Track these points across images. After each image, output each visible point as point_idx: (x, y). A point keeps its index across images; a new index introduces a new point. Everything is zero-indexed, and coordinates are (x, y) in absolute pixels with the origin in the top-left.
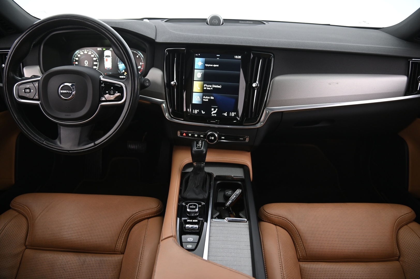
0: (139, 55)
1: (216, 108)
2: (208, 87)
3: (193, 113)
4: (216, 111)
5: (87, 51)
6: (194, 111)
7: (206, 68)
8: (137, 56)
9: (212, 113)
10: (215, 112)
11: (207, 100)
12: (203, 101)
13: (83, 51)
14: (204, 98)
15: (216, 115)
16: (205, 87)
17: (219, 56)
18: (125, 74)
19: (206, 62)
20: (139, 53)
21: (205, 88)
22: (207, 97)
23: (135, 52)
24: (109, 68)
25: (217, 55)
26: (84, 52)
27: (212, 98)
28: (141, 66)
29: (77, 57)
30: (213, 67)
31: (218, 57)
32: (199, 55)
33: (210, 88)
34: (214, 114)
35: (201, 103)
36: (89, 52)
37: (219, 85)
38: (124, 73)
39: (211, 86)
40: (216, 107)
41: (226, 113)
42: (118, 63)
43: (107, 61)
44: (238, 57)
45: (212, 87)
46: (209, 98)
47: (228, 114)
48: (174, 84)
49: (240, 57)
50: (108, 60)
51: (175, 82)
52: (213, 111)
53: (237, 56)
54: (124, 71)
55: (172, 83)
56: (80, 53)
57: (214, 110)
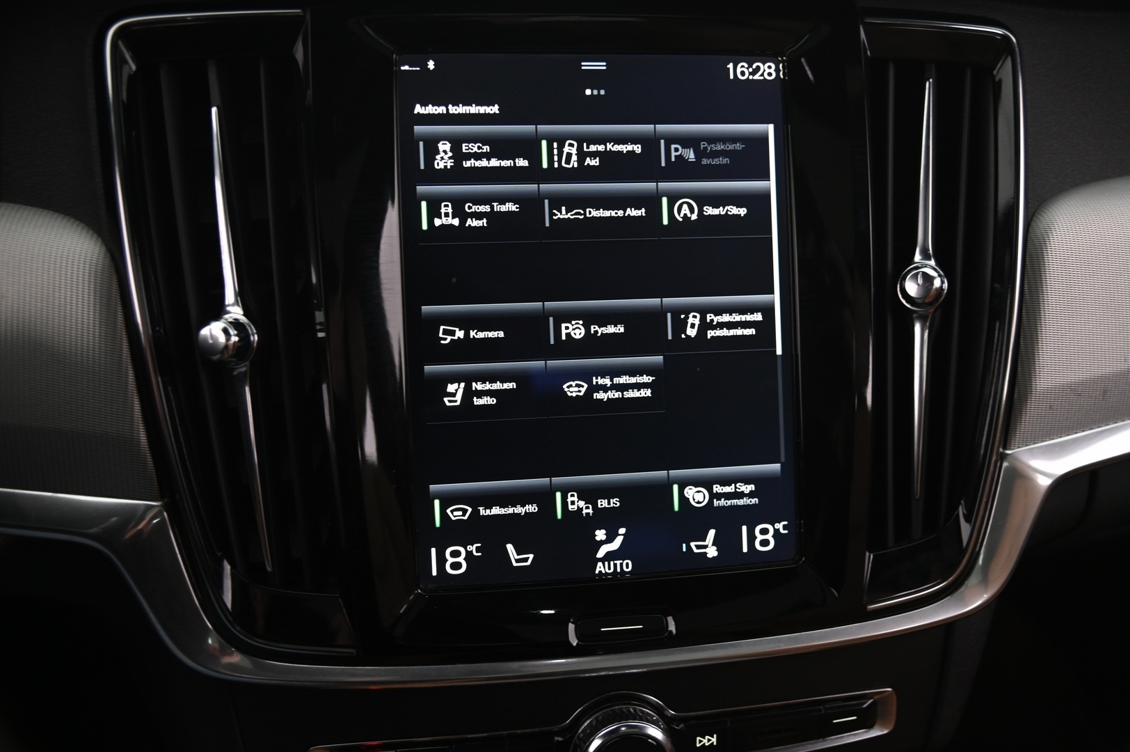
4: (618, 541)
9: (600, 554)
10: (616, 545)
15: (627, 566)
17: (601, 66)
25: (587, 66)
32: (431, 65)
34: (610, 556)
41: (712, 533)
44: (753, 73)
48: (235, 339)
49: (768, 71)
51: (236, 324)
52: (602, 543)
53: (742, 67)
55: (214, 331)
57: (610, 539)
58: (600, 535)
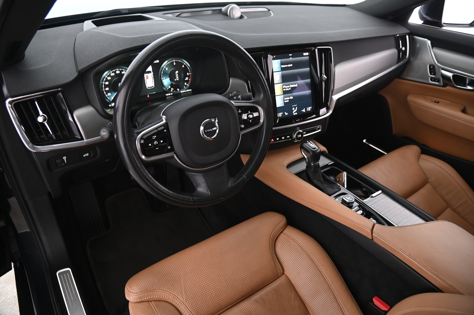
0: (185, 64)
1: (296, 107)
2: (287, 88)
3: (278, 116)
5: (120, 70)
6: (279, 115)
7: (283, 69)
8: (183, 66)
9: (294, 112)
10: (296, 110)
11: (288, 101)
12: (285, 103)
13: (114, 70)
14: (285, 100)
15: (297, 113)
16: (285, 88)
18: (172, 91)
19: (282, 64)
20: (185, 62)
21: (284, 90)
22: (287, 98)
23: (180, 61)
24: (151, 87)
25: (290, 55)
26: (115, 72)
27: (292, 98)
28: (189, 76)
29: (107, 80)
30: (288, 67)
31: (291, 57)
32: (275, 56)
33: (288, 88)
34: (295, 112)
35: (283, 105)
36: (123, 71)
37: (295, 84)
38: (170, 89)
39: (288, 87)
40: (296, 105)
41: (304, 109)
42: (162, 79)
43: (147, 78)
45: (290, 87)
46: (289, 98)
47: (306, 110)
49: (307, 54)
50: (149, 77)
53: (305, 54)
54: (170, 87)
56: (110, 74)
58: (293, 109)
